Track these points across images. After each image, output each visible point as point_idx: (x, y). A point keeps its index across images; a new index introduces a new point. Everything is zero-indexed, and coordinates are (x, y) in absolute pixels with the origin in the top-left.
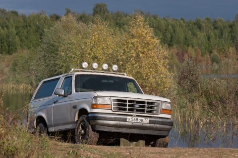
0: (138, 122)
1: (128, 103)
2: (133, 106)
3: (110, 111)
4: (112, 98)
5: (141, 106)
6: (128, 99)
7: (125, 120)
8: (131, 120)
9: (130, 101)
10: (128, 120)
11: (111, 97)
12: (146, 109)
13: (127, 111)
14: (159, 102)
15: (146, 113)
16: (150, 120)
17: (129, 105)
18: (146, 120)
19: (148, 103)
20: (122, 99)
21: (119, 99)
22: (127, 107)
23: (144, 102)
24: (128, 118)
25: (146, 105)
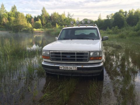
0: (68, 69)
2: (65, 57)
5: (71, 57)
6: (61, 52)
8: (62, 68)
9: (63, 53)
10: (60, 68)
11: (49, 51)
12: (76, 58)
13: (61, 61)
14: (86, 52)
15: (76, 61)
16: (78, 68)
17: (62, 56)
18: (75, 68)
19: (78, 53)
20: (57, 52)
21: (55, 52)
22: (61, 58)
23: (74, 53)
24: (60, 67)
25: (76, 55)
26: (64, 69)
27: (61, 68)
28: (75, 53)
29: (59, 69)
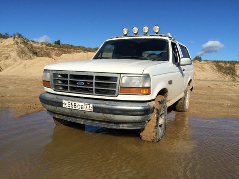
1: (69, 79)
2: (76, 83)
5: (86, 84)
6: (69, 74)
7: (60, 104)
8: (67, 106)
11: (52, 70)
12: (94, 87)
13: (69, 90)
15: (94, 93)
18: (88, 106)
22: (69, 85)
24: (64, 102)
25: (94, 81)
26: (71, 108)
27: (65, 104)
28: (93, 76)
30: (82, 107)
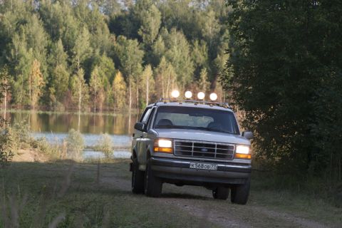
0: (204, 168)
1: (193, 147)
2: (200, 150)
3: (171, 156)
4: (175, 141)
5: (209, 150)
6: (193, 142)
8: (195, 167)
9: (195, 144)
10: (191, 167)
11: (173, 139)
12: (216, 153)
13: (192, 155)
14: (231, 145)
15: (215, 158)
16: (218, 167)
17: (195, 149)
18: (214, 166)
19: (218, 146)
20: (187, 141)
21: (183, 141)
22: (193, 151)
23: (214, 146)
24: (191, 164)
25: (216, 148)
26: (198, 168)
27: (193, 165)
29: (189, 167)
30: (208, 167)
